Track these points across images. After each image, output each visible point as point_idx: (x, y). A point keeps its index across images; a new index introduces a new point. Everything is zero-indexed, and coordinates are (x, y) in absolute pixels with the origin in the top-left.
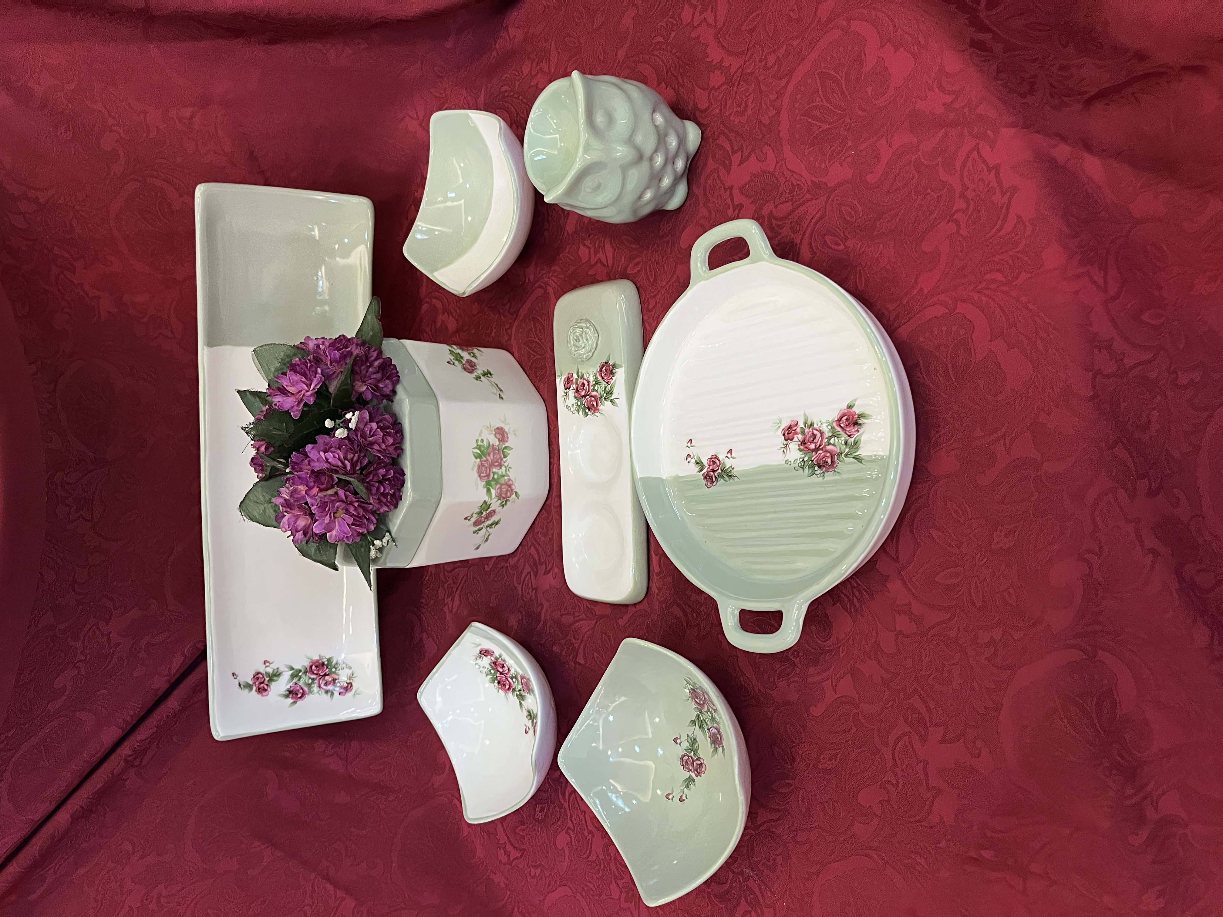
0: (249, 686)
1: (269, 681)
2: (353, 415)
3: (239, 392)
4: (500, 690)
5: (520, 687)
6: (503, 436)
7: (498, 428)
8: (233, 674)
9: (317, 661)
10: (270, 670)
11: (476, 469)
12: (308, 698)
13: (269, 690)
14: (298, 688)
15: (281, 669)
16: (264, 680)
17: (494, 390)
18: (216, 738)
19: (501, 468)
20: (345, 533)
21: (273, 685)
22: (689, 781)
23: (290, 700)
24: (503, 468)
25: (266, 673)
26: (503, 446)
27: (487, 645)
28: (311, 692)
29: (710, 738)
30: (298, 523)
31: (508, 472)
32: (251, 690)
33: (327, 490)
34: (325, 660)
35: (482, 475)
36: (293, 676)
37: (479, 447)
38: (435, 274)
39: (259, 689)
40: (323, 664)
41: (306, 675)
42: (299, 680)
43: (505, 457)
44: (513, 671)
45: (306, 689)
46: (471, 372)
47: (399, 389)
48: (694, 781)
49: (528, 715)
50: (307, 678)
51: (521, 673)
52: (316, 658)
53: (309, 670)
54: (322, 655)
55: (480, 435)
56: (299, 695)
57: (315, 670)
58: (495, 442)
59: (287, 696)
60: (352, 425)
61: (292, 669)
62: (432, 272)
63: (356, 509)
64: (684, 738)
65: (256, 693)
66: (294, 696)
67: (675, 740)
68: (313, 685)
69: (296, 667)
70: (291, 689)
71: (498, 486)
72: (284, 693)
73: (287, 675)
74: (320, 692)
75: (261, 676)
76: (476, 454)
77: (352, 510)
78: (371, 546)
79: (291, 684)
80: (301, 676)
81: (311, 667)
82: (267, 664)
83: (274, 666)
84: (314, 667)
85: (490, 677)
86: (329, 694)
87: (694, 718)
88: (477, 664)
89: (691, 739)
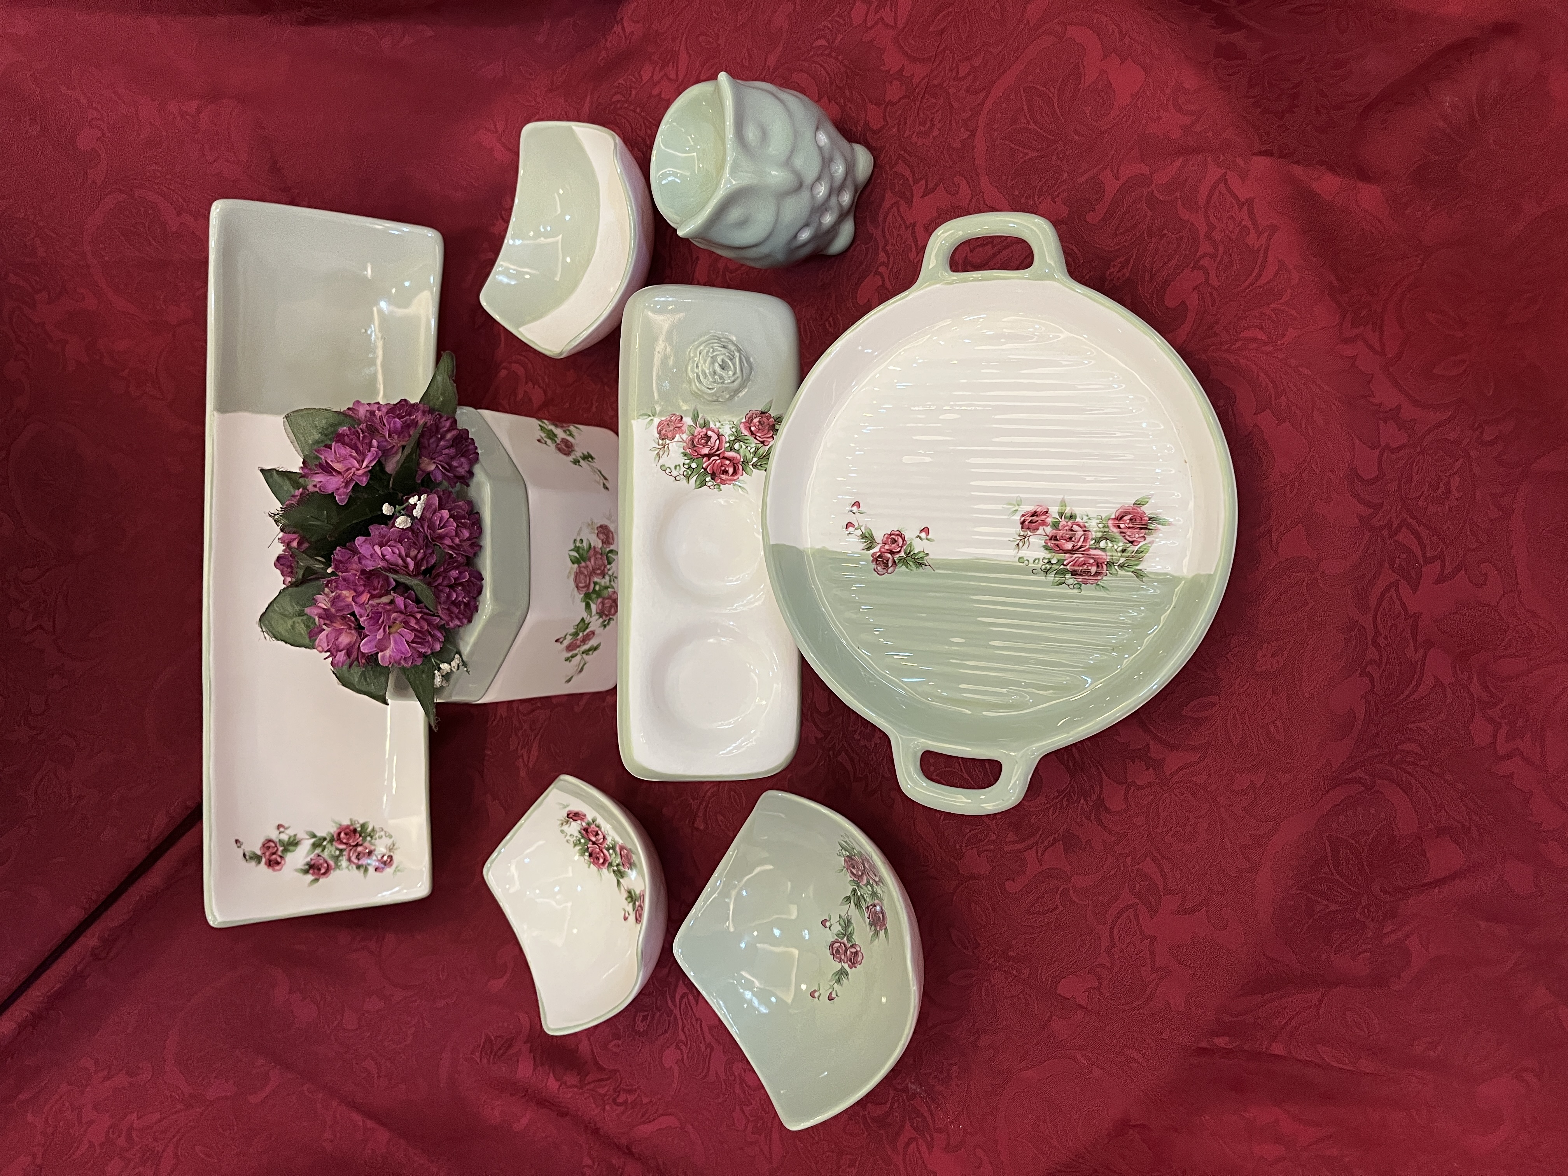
0: (257, 858)
1: (283, 851)
2: (419, 499)
3: (262, 471)
4: (592, 865)
5: (618, 860)
6: (608, 537)
7: (601, 526)
8: (237, 841)
9: (348, 827)
10: (284, 837)
11: (573, 577)
12: (334, 875)
13: (283, 863)
14: (321, 861)
15: (299, 836)
16: (277, 850)
17: (597, 477)
18: (211, 923)
19: (604, 577)
20: (403, 653)
21: (289, 857)
22: (841, 974)
23: (310, 877)
24: (607, 578)
25: (280, 840)
26: (608, 550)
27: (577, 806)
28: (338, 867)
29: (869, 918)
30: (340, 640)
31: (612, 583)
32: (259, 862)
33: (381, 597)
34: (358, 825)
35: (581, 585)
36: (315, 846)
37: (577, 549)
38: (521, 329)
39: (270, 861)
40: (355, 831)
41: (332, 845)
42: (323, 851)
43: (609, 563)
44: (609, 840)
45: (331, 863)
46: (567, 454)
47: (477, 469)
48: (847, 975)
49: (629, 897)
50: (333, 849)
51: (620, 842)
52: (346, 822)
53: (336, 838)
54: (354, 818)
55: (579, 534)
56: (323, 871)
57: (344, 838)
58: (597, 543)
59: (306, 872)
60: (417, 513)
61: (314, 836)
62: (518, 326)
63: (418, 621)
64: (835, 919)
65: (266, 867)
66: (316, 871)
67: (823, 923)
68: (341, 858)
69: (321, 833)
70: (312, 862)
71: (600, 600)
72: (303, 868)
73: (307, 844)
74: (350, 868)
75: (273, 845)
76: (573, 558)
77: (413, 623)
78: (436, 672)
79: (312, 856)
80: (325, 846)
81: (339, 834)
82: (282, 829)
83: (290, 832)
84: (342, 835)
85: (578, 848)
86: (362, 870)
87: (849, 894)
88: (562, 831)
89: (844, 921)
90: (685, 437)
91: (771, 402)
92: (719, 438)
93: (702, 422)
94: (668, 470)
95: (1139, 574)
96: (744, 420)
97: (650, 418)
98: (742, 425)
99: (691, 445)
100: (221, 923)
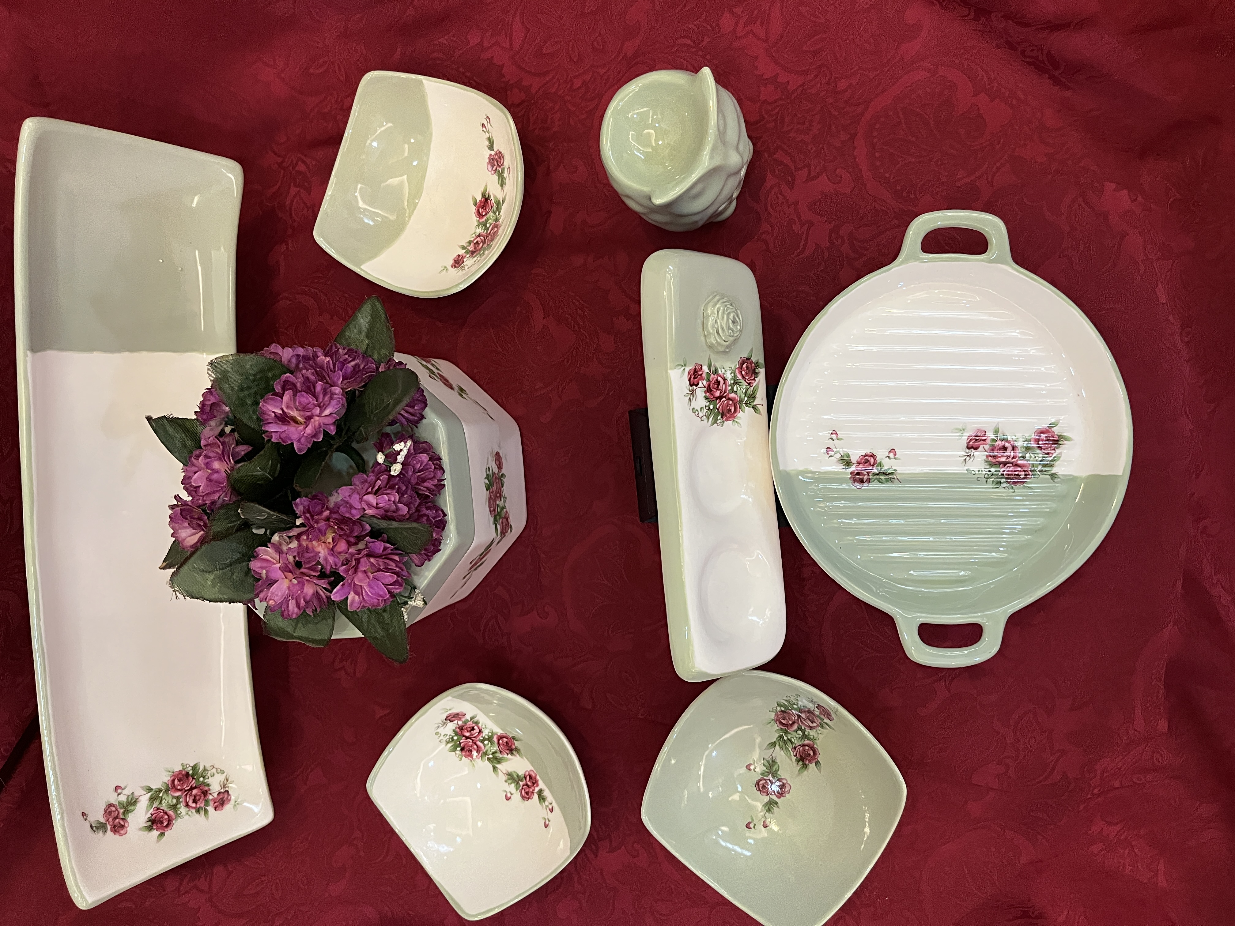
0: (103, 827)
1: (123, 813)
2: (405, 446)
3: (149, 419)
4: (464, 758)
5: (495, 749)
6: (500, 462)
7: (497, 454)
8: (83, 814)
9: (181, 772)
10: (123, 798)
11: (488, 502)
12: (177, 824)
13: (126, 825)
14: (162, 814)
15: (136, 794)
16: (119, 812)
17: (481, 409)
18: (80, 907)
20: (381, 596)
21: (130, 817)
22: (770, 805)
23: (155, 833)
24: (502, 499)
25: (120, 802)
26: (501, 474)
28: (178, 815)
29: (796, 756)
30: (305, 591)
31: (505, 504)
32: (105, 831)
34: (190, 768)
35: (492, 509)
36: (152, 799)
37: (487, 477)
39: (115, 826)
40: (188, 774)
41: (168, 794)
42: (161, 803)
43: (502, 486)
44: (486, 733)
45: (171, 813)
46: (452, 388)
48: (777, 803)
49: (509, 779)
50: (170, 798)
51: (500, 732)
52: (178, 768)
53: (171, 787)
54: (185, 763)
55: (487, 464)
56: (165, 824)
57: (179, 785)
58: (496, 469)
59: (150, 829)
61: (150, 790)
64: (759, 763)
65: (112, 833)
66: (159, 825)
67: (748, 767)
68: (178, 806)
69: (155, 786)
70: (153, 817)
71: (501, 520)
72: (146, 825)
73: (144, 800)
74: (190, 813)
75: (113, 809)
76: (487, 486)
78: (402, 609)
79: (151, 811)
80: (162, 797)
81: (173, 781)
82: (120, 791)
83: (127, 792)
84: (176, 782)
85: (450, 745)
86: (202, 812)
87: (774, 740)
88: (437, 733)
89: (768, 762)
90: (705, 382)
91: (752, 350)
92: (724, 383)
93: (714, 369)
94: (697, 413)
95: (1053, 476)
96: (737, 366)
97: (683, 368)
98: (737, 371)
99: (709, 390)
100: (91, 904)
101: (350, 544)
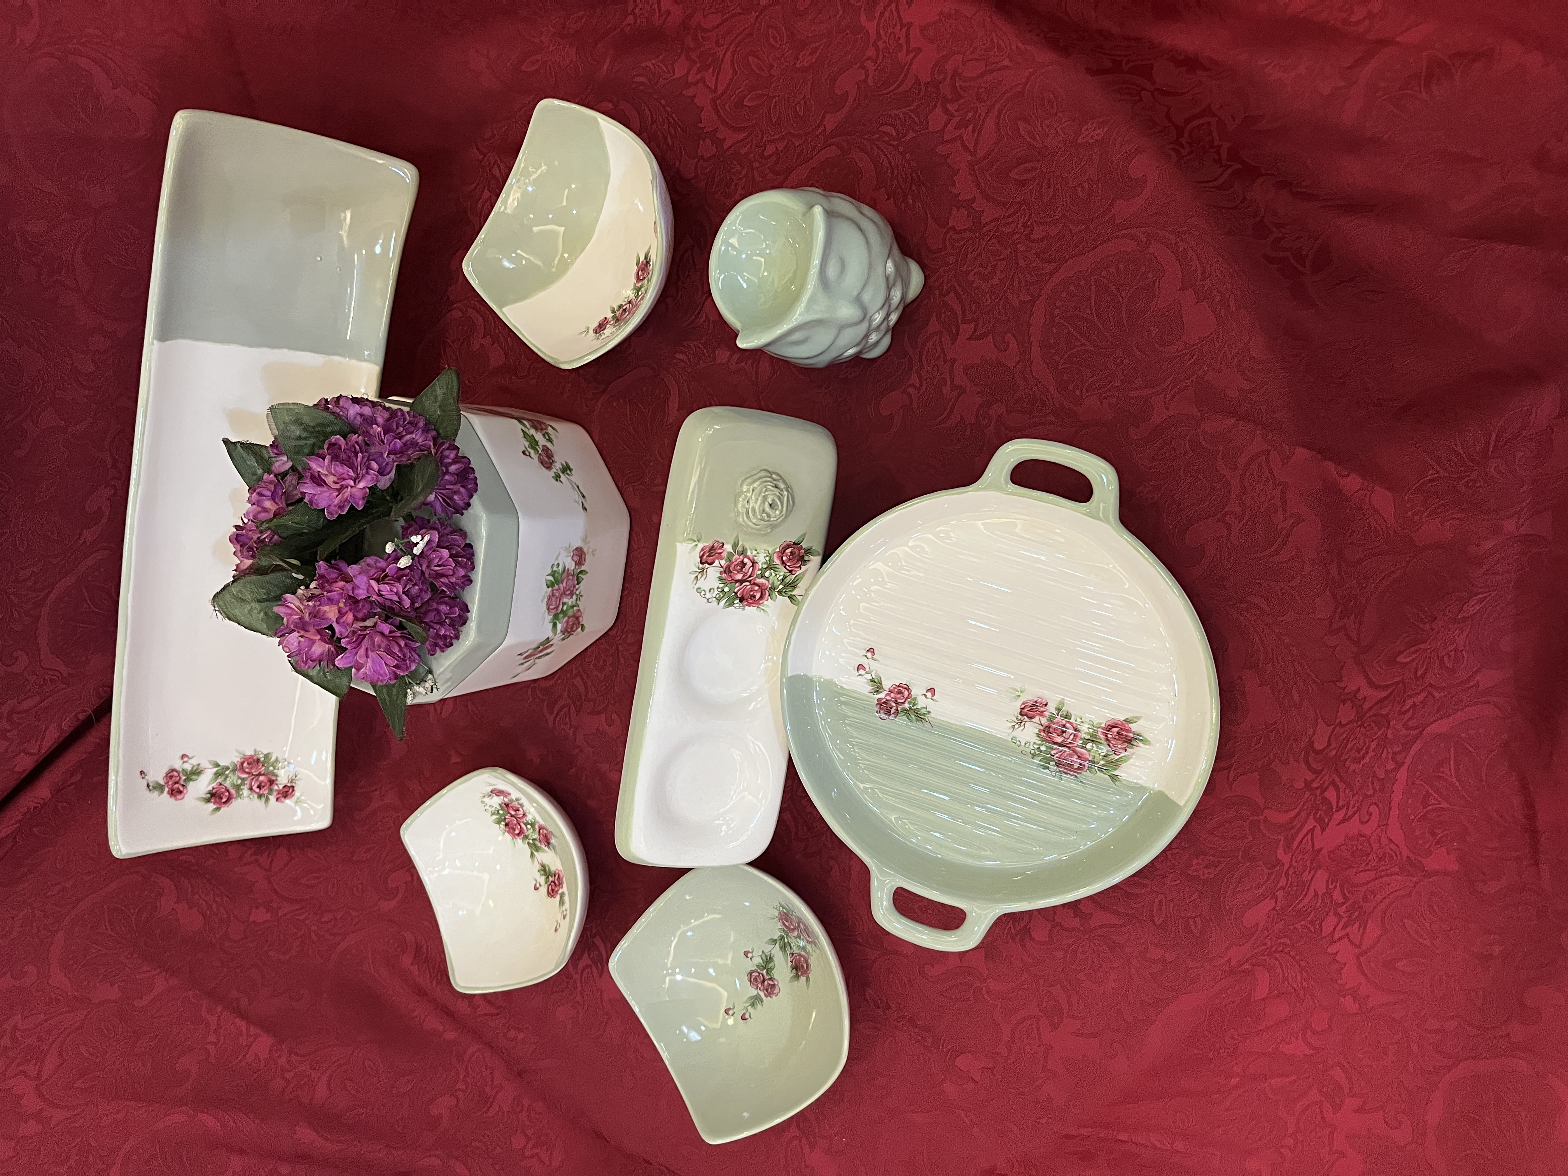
0: (159, 788)
1: (185, 781)
2: (423, 538)
3: (226, 443)
4: (507, 834)
5: (535, 836)
6: (580, 557)
7: (577, 549)
8: (142, 772)
9: (251, 757)
10: (188, 767)
11: (546, 600)
12: (236, 803)
13: (185, 792)
14: (223, 790)
15: (203, 766)
16: (180, 778)
17: (577, 496)
18: (114, 853)
19: (572, 597)
20: (380, 674)
21: (191, 786)
22: (755, 1001)
23: (212, 806)
24: (575, 597)
25: (183, 770)
26: (579, 570)
27: (503, 787)
28: (239, 796)
29: (792, 963)
30: (313, 650)
31: (578, 602)
32: (162, 792)
33: (364, 620)
34: (262, 756)
35: (551, 607)
36: (217, 775)
37: (553, 574)
38: (505, 311)
39: (173, 790)
40: (258, 760)
41: (234, 774)
42: (225, 780)
43: (578, 584)
44: (529, 818)
45: (233, 791)
46: (549, 468)
47: (475, 500)
48: (762, 1001)
49: (542, 870)
50: (235, 778)
51: (541, 822)
52: (249, 752)
53: (239, 768)
54: (258, 749)
55: (556, 559)
56: (224, 800)
57: (247, 768)
58: (571, 565)
59: (208, 801)
60: (417, 551)
61: (217, 765)
62: (501, 305)
63: (401, 650)
64: (757, 953)
65: (168, 796)
66: (218, 800)
67: (746, 954)
68: (242, 787)
69: (223, 763)
70: (214, 791)
71: (565, 619)
72: (204, 796)
73: (209, 773)
74: (251, 796)
75: (176, 774)
76: (548, 583)
77: (396, 650)
78: (409, 690)
79: (214, 785)
80: (227, 775)
81: (242, 763)
82: (186, 759)
83: (194, 762)
84: (245, 765)
85: (495, 817)
86: (263, 799)
87: (776, 937)
88: (482, 802)
89: (766, 956)
90: (723, 562)
91: (804, 535)
92: (753, 566)
93: (741, 549)
94: (703, 593)
95: (1114, 778)
96: (778, 550)
97: (696, 543)
98: (775, 555)
99: (727, 570)
100: (124, 855)
101: (356, 619)
